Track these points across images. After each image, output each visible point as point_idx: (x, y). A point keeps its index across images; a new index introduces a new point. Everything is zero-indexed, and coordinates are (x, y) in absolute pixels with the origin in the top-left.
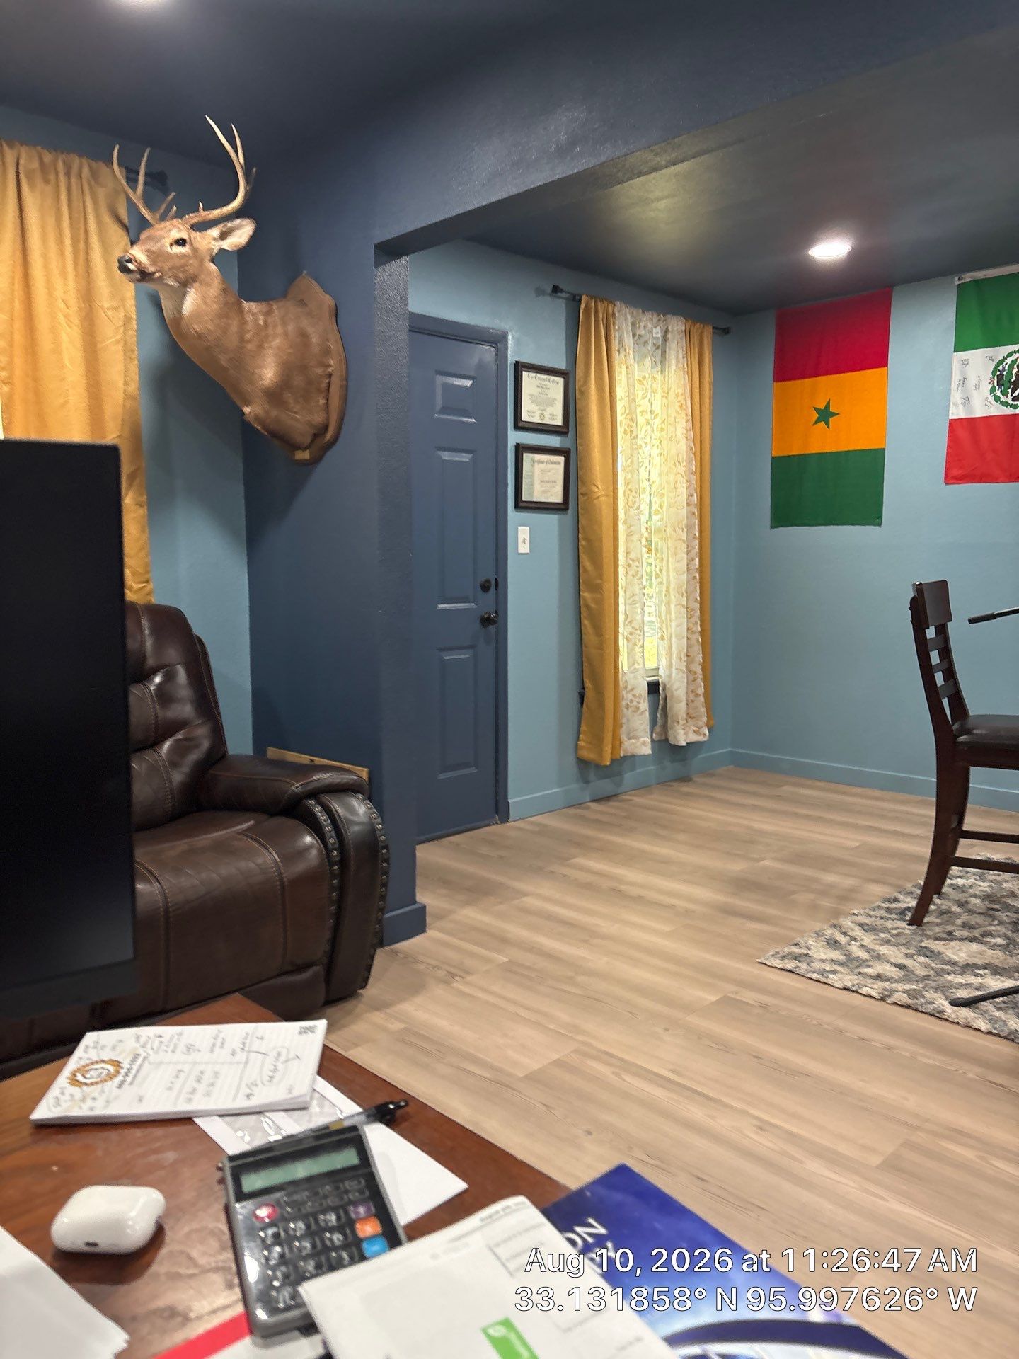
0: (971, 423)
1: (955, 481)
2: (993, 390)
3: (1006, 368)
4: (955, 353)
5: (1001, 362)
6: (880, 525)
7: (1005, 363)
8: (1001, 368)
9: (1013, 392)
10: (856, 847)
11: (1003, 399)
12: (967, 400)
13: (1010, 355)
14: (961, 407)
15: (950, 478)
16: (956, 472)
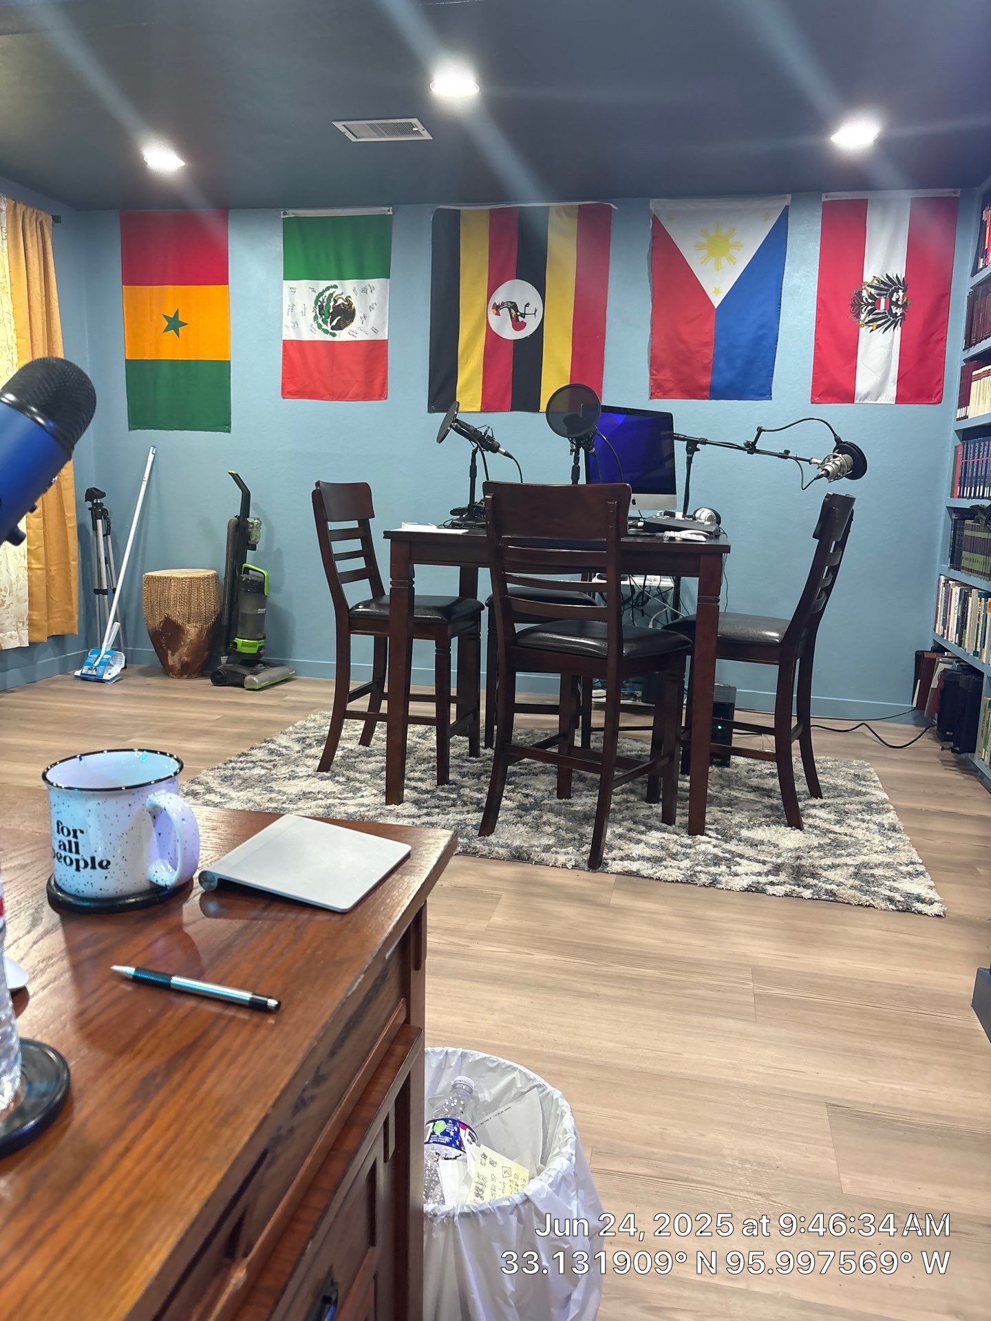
0: (300, 343)
1: (289, 396)
2: (316, 318)
3: (325, 300)
4: (284, 281)
5: (321, 294)
6: (229, 432)
7: (323, 296)
8: (321, 299)
9: (331, 322)
10: (217, 719)
11: (324, 327)
12: (296, 324)
13: (328, 288)
14: (291, 329)
15: (287, 393)
16: (291, 388)
